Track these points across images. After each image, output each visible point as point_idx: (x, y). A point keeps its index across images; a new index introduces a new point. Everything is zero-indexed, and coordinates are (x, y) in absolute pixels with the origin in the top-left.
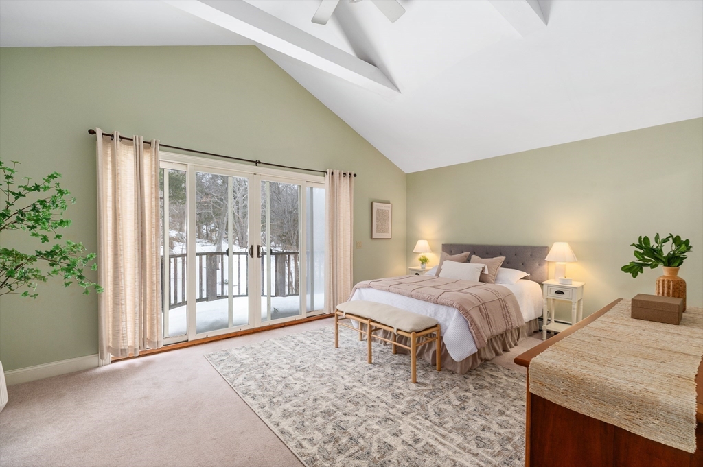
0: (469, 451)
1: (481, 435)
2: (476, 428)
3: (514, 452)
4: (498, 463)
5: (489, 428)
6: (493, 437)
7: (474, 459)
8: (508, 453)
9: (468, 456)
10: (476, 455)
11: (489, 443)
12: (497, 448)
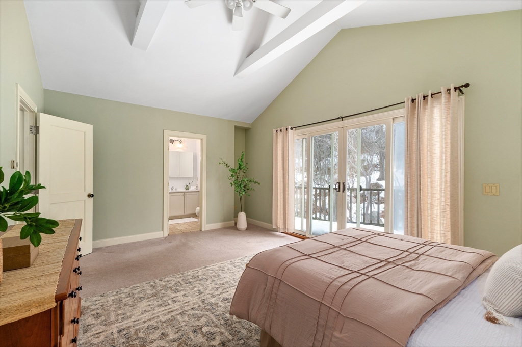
0: (150, 320)
1: (158, 331)
2: (167, 331)
3: (131, 343)
4: (131, 330)
5: (161, 339)
6: (152, 337)
7: (143, 320)
8: (133, 339)
9: (147, 318)
10: (145, 322)
11: (148, 332)
12: (141, 335)
